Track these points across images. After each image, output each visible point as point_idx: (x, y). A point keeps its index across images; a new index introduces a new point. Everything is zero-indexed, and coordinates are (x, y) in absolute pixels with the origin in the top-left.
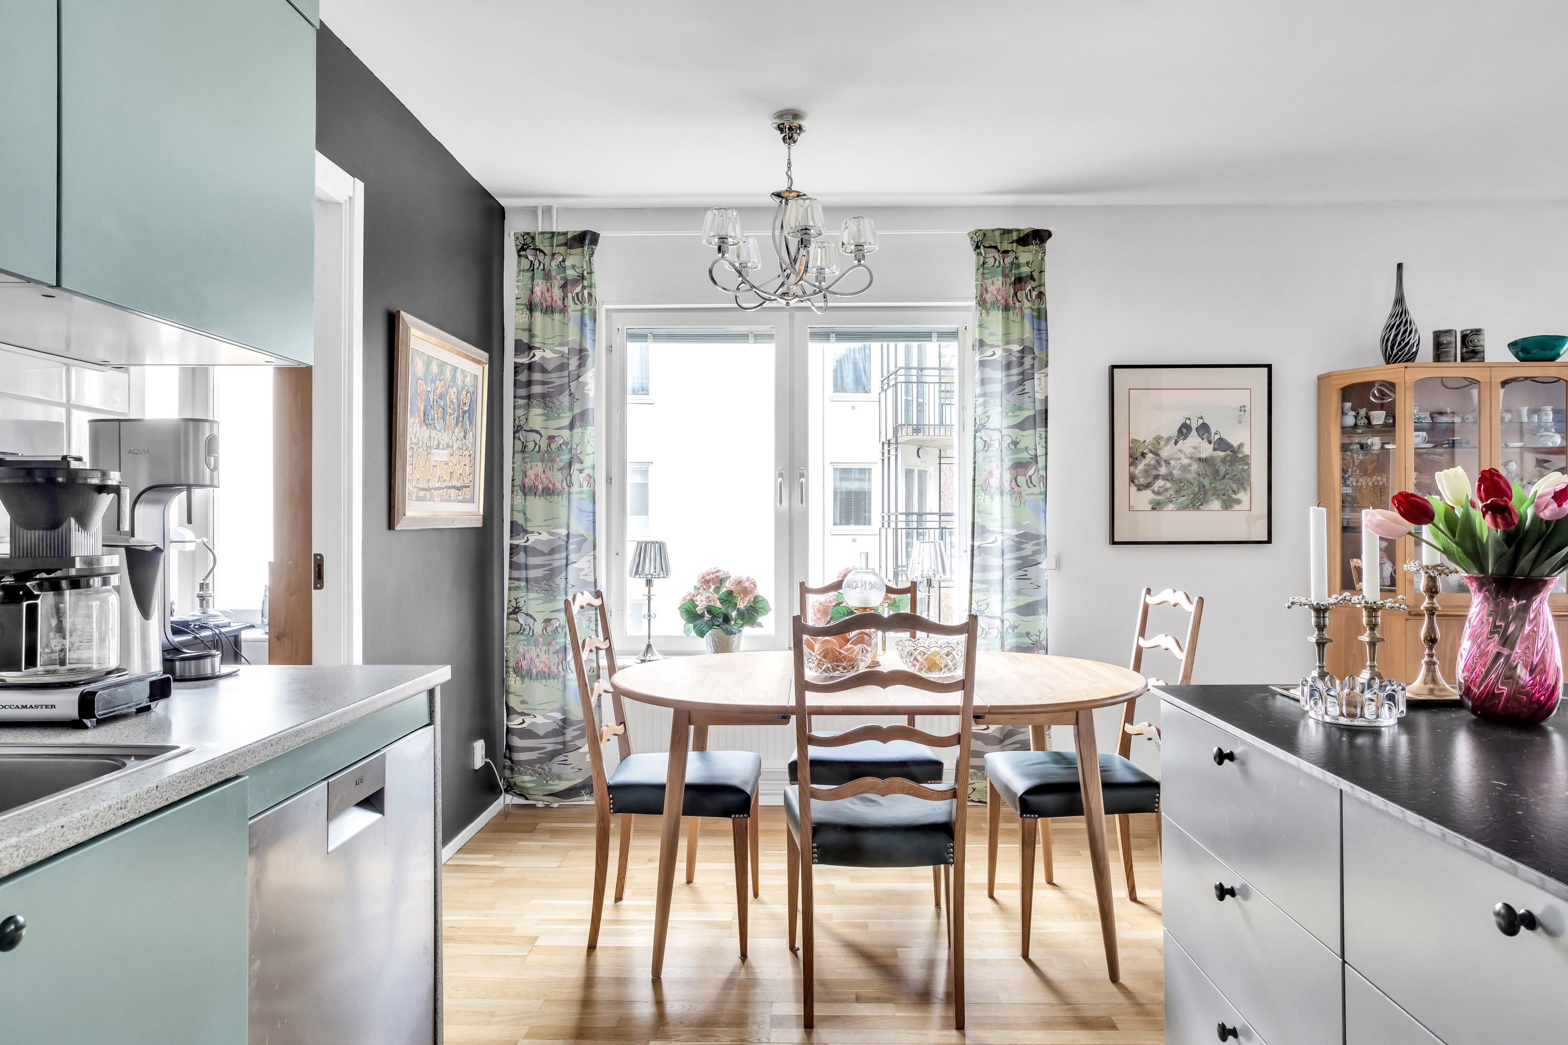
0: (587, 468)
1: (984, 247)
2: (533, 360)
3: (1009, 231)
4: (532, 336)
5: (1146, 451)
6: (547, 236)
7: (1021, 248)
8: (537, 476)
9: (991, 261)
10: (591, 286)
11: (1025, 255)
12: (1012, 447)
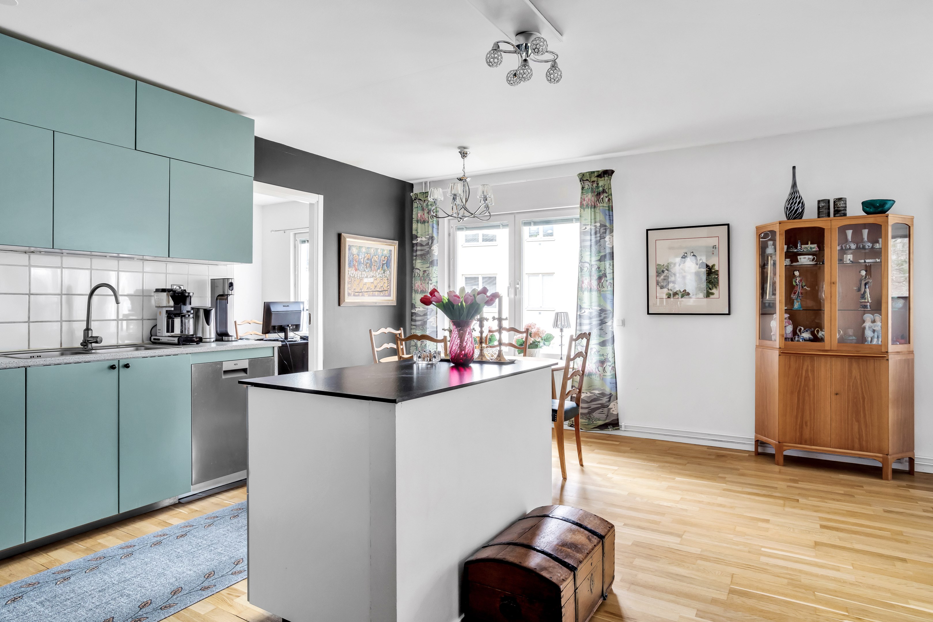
0: (434, 283)
1: (583, 180)
2: (418, 241)
3: (594, 172)
4: (417, 233)
5: (664, 270)
6: (422, 194)
7: (599, 179)
8: (418, 286)
9: (586, 187)
10: (436, 212)
11: (601, 182)
12: (598, 270)
